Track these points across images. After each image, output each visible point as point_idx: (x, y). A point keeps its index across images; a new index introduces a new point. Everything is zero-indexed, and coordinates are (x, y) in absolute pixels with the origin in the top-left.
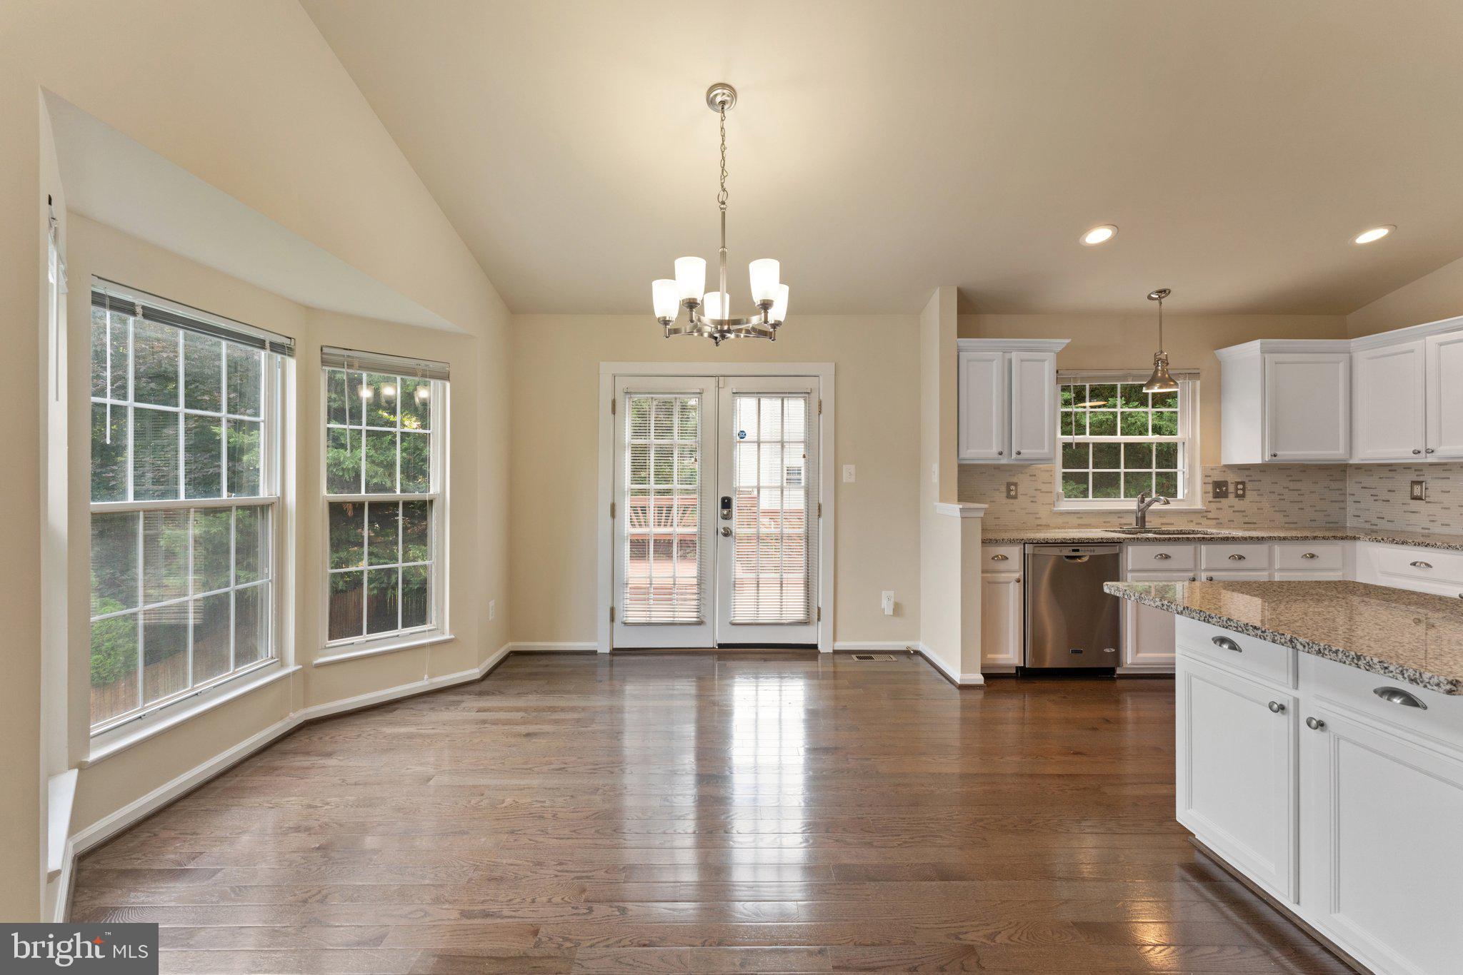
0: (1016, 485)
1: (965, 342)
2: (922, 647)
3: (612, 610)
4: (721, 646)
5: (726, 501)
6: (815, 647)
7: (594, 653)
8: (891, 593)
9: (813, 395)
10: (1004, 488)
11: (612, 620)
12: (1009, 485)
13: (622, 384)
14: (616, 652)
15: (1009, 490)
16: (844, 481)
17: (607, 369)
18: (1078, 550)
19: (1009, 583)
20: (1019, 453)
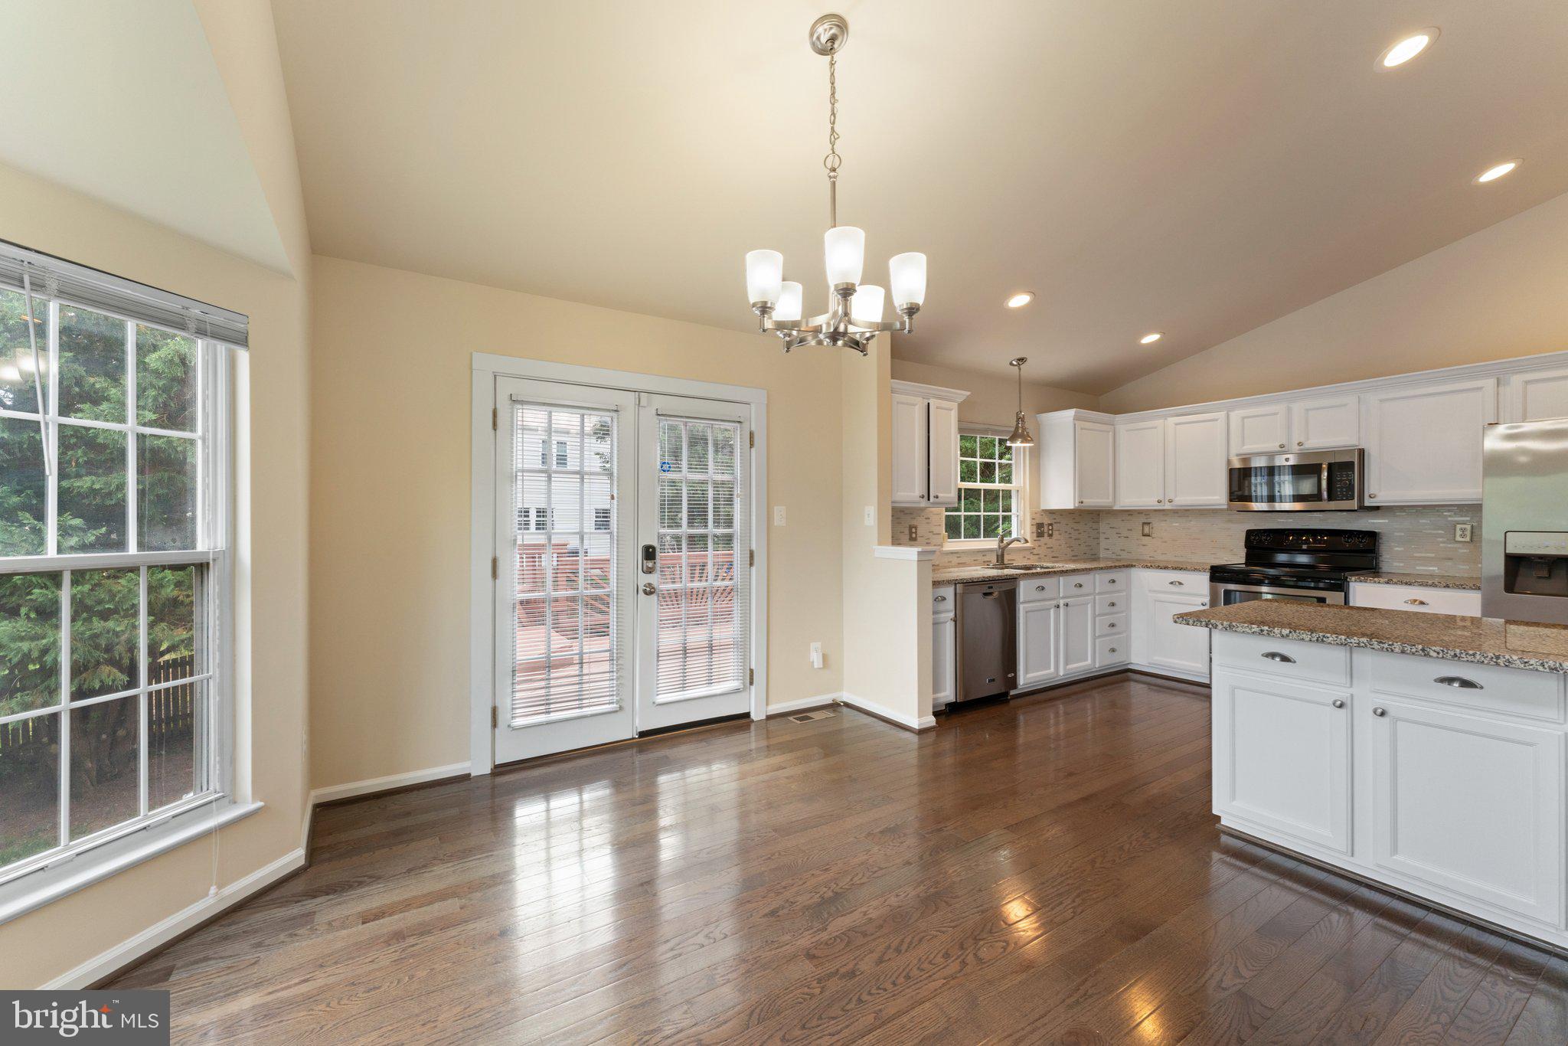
0: (916, 528)
1: (898, 384)
2: (846, 696)
3: (494, 711)
4: (642, 734)
5: (651, 550)
6: (747, 715)
7: (466, 777)
8: (818, 644)
9: (744, 425)
10: (907, 531)
11: (494, 725)
12: (911, 527)
13: (506, 388)
14: (500, 770)
15: (911, 533)
16: (775, 524)
17: (485, 363)
18: (992, 587)
19: (946, 622)
20: (937, 497)
